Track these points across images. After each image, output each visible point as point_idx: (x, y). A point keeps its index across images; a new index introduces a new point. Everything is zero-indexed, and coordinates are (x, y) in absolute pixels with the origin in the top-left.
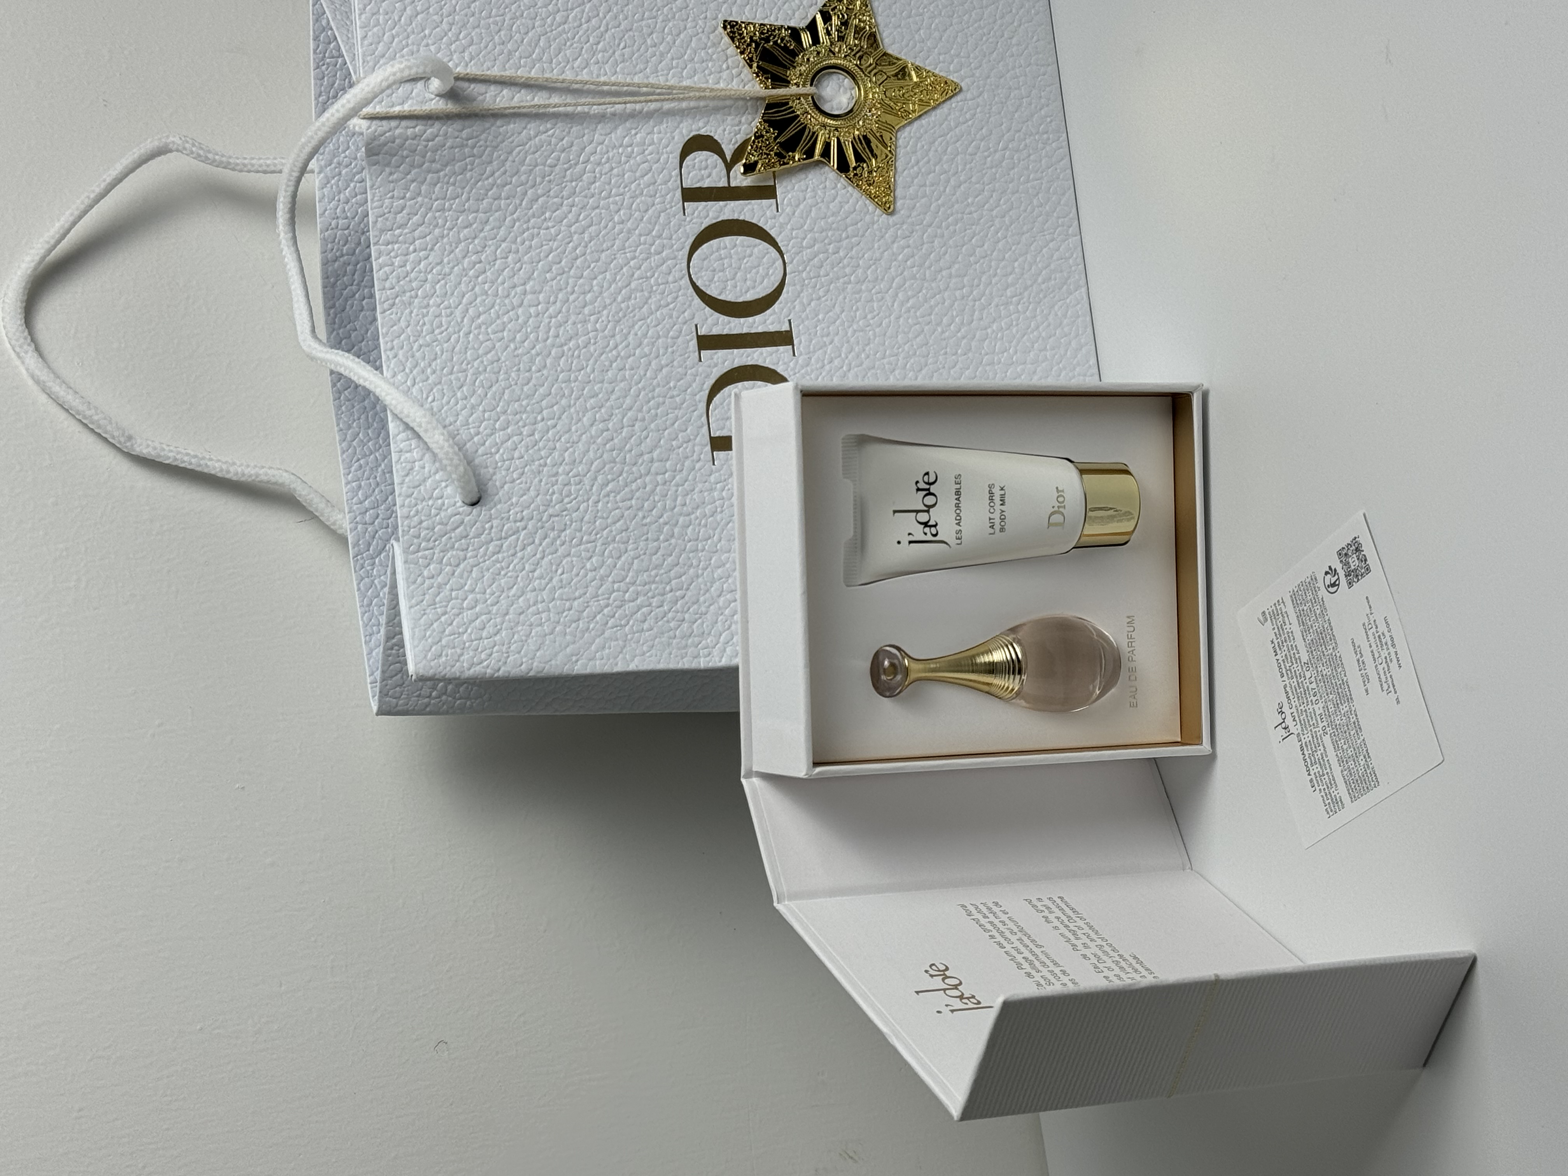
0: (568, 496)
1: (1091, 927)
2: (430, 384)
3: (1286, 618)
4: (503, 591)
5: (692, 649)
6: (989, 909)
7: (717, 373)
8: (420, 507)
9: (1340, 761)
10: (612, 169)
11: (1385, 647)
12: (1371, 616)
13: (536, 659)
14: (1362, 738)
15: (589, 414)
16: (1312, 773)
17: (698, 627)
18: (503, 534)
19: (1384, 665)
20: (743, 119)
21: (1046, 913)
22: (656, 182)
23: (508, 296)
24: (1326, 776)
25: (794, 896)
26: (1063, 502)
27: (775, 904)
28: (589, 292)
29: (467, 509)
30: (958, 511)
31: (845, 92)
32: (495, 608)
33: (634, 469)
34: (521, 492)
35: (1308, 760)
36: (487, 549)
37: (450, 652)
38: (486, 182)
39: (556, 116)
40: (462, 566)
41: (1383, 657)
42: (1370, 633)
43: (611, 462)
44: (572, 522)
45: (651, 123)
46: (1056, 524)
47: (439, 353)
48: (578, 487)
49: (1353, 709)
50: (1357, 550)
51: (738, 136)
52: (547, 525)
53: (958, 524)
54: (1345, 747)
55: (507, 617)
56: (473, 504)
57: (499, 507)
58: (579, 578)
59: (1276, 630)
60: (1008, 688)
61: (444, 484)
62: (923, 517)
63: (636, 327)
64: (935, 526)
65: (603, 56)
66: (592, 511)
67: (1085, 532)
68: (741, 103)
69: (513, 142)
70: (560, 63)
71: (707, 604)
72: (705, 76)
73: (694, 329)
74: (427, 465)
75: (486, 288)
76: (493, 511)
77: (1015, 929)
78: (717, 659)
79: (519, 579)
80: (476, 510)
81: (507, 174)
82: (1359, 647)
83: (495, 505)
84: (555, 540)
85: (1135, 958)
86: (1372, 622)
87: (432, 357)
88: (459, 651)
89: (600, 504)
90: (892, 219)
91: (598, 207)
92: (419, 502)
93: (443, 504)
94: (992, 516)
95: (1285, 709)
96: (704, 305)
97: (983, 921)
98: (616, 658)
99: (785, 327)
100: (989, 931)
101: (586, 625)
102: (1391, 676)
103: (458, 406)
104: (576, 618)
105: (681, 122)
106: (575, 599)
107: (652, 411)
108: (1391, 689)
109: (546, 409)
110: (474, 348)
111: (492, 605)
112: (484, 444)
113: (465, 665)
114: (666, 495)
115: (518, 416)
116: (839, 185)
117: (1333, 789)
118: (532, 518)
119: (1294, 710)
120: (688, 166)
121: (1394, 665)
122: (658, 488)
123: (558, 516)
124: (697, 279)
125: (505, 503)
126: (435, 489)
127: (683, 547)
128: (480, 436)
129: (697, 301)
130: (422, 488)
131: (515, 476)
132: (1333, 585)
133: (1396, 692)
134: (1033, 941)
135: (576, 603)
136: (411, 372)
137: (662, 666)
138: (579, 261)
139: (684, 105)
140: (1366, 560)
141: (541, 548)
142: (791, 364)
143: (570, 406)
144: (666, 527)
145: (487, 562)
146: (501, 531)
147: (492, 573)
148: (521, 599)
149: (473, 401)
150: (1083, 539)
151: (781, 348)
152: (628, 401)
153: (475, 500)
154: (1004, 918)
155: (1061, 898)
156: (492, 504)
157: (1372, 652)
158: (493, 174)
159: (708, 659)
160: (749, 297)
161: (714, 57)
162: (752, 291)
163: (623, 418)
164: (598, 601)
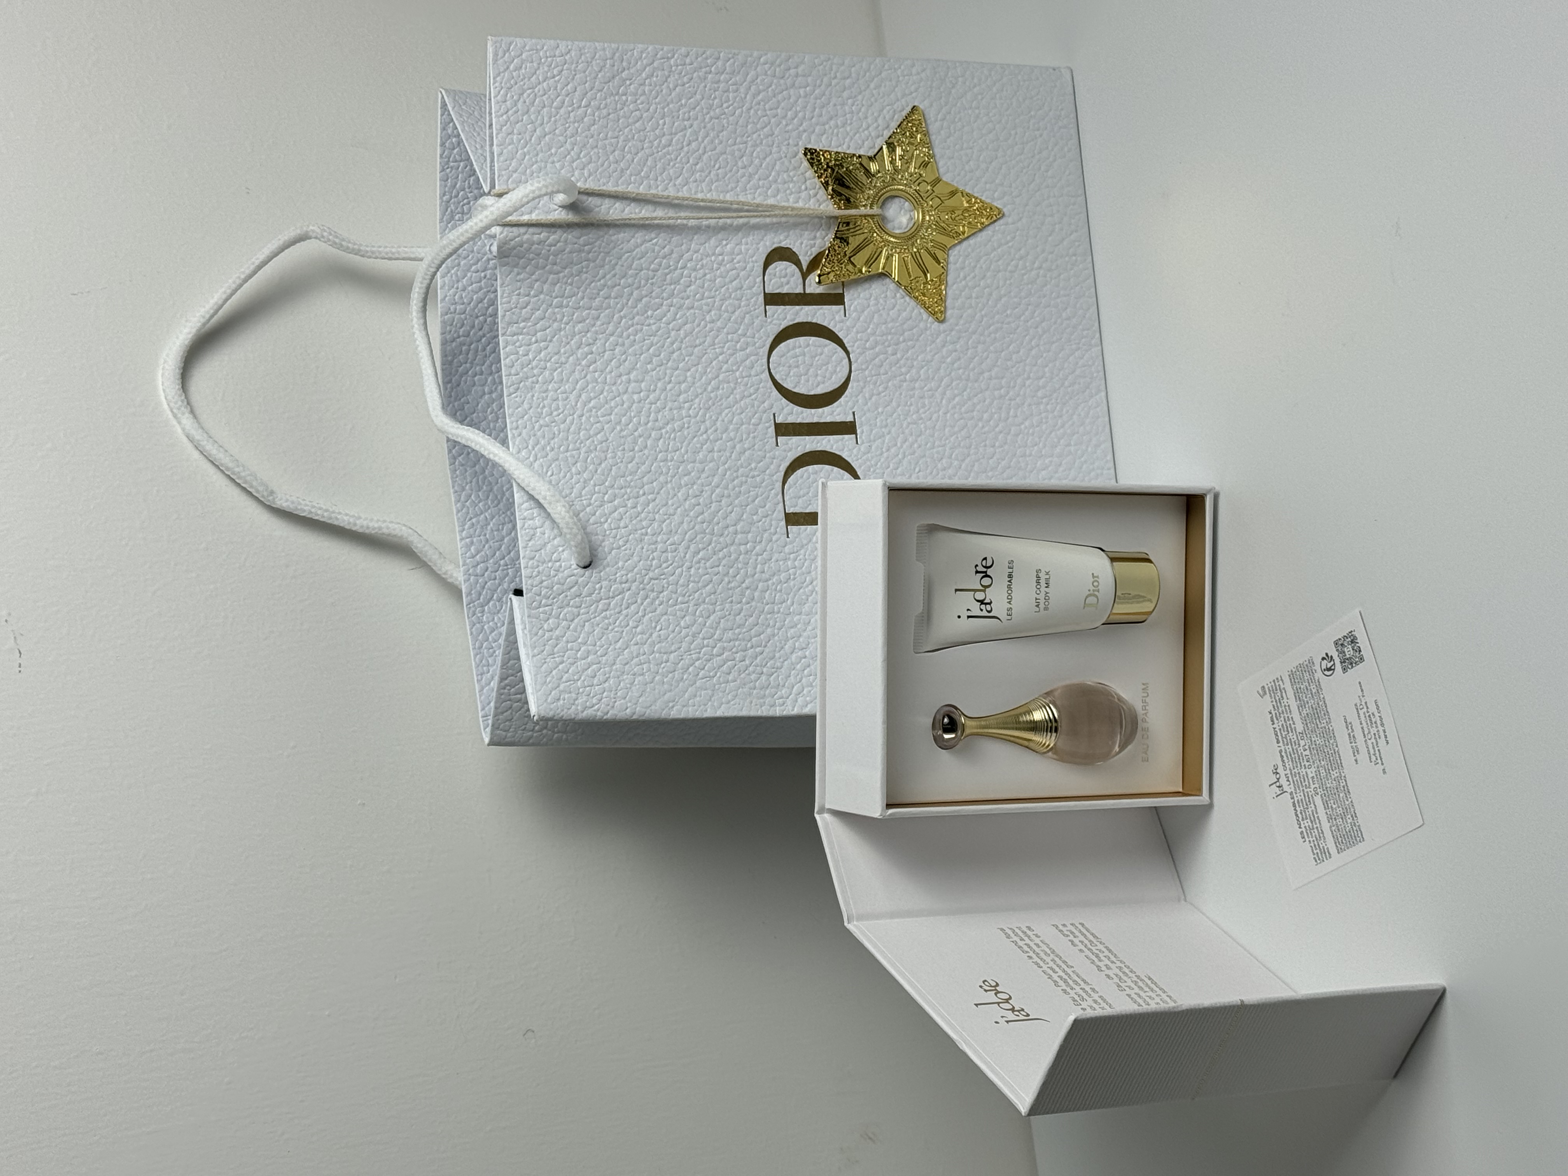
0: (664, 562)
1: (1110, 951)
2: (549, 460)
3: (1284, 694)
4: (610, 644)
5: (769, 699)
6: (1024, 933)
7: (792, 456)
8: (541, 568)
9: (1330, 819)
10: (705, 275)
11: (1374, 725)
12: (1362, 699)
13: (638, 705)
14: (1350, 800)
15: (683, 490)
16: (1302, 826)
17: (774, 679)
18: (611, 594)
19: (1373, 740)
20: (818, 234)
21: (1071, 938)
22: (742, 287)
23: (615, 384)
24: (1316, 830)
25: (860, 918)
26: (1098, 586)
27: (846, 924)
28: (684, 382)
29: (581, 571)
30: (1010, 592)
31: (905, 214)
32: (604, 658)
33: (721, 539)
34: (627, 558)
35: (1300, 815)
36: (598, 606)
37: (566, 696)
38: (599, 283)
39: (659, 227)
40: (576, 621)
41: (1372, 734)
42: (1361, 712)
43: (702, 533)
44: (669, 585)
45: (740, 234)
46: (1091, 605)
47: (556, 432)
48: (674, 554)
49: (1343, 775)
50: (1352, 642)
51: (813, 249)
52: (648, 587)
53: (1009, 603)
54: (1334, 806)
55: (614, 667)
56: (585, 567)
57: (608, 569)
58: (675, 634)
59: (1274, 703)
60: (1045, 744)
61: (561, 549)
62: (980, 596)
63: (723, 414)
64: (990, 604)
65: (700, 176)
66: (686, 576)
67: (1114, 611)
68: (816, 220)
69: (622, 249)
70: (664, 181)
71: (781, 660)
72: (786, 195)
73: (772, 417)
74: (546, 531)
75: (596, 376)
76: (602, 574)
77: (1049, 952)
78: (791, 708)
79: (624, 633)
80: (588, 572)
81: (617, 276)
82: (1350, 723)
83: (604, 568)
84: (654, 600)
85: (1150, 979)
86: (1363, 703)
87: (551, 436)
88: (574, 695)
89: (693, 570)
90: (942, 327)
91: (692, 307)
92: (540, 564)
93: (561, 566)
94: (1038, 597)
95: (1280, 770)
96: (781, 397)
97: (1021, 943)
98: (705, 705)
99: (850, 418)
100: (1027, 952)
101: (681, 675)
102: (1379, 750)
103: (573, 480)
104: (672, 669)
105: (766, 235)
106: (671, 652)
107: (737, 489)
108: (1379, 761)
109: (647, 484)
110: (586, 430)
111: (602, 656)
112: (594, 514)
113: (579, 708)
114: (748, 563)
115: (623, 491)
116: (898, 295)
117: (1322, 841)
118: (635, 581)
119: (1288, 772)
120: (770, 274)
121: (1382, 742)
122: (741, 557)
123: (657, 579)
124: (776, 373)
125: (613, 567)
126: (553, 553)
127: (761, 610)
128: (591, 507)
129: (775, 392)
130: (543, 551)
131: (621, 543)
132: (1329, 669)
133: (1382, 764)
134: (1064, 962)
135: (672, 656)
136: (534, 449)
137: (744, 713)
138: (675, 355)
139: (768, 220)
140: (1360, 651)
141: (642, 607)
142: (855, 451)
143: (667, 483)
144: (748, 592)
145: (597, 618)
146: (609, 591)
147: (602, 628)
148: (626, 651)
149: (585, 475)
150: (1111, 617)
151: (846, 437)
152: (716, 480)
153: (587, 564)
154: (1037, 941)
155: (1082, 925)
156: (601, 567)
157: (1362, 728)
158: (604, 277)
159: (782, 708)
160: (819, 390)
161: (794, 179)
162: (822, 386)
163: (712, 494)
164: (690, 655)
